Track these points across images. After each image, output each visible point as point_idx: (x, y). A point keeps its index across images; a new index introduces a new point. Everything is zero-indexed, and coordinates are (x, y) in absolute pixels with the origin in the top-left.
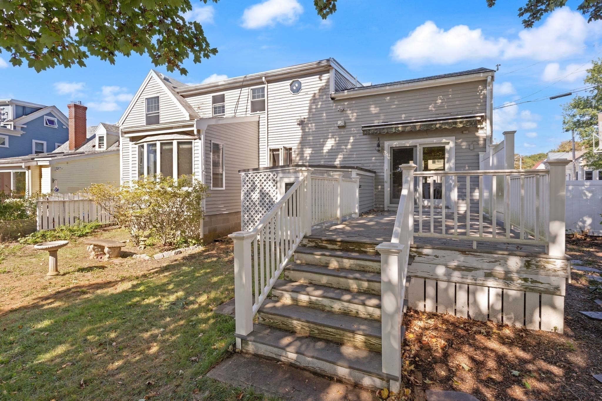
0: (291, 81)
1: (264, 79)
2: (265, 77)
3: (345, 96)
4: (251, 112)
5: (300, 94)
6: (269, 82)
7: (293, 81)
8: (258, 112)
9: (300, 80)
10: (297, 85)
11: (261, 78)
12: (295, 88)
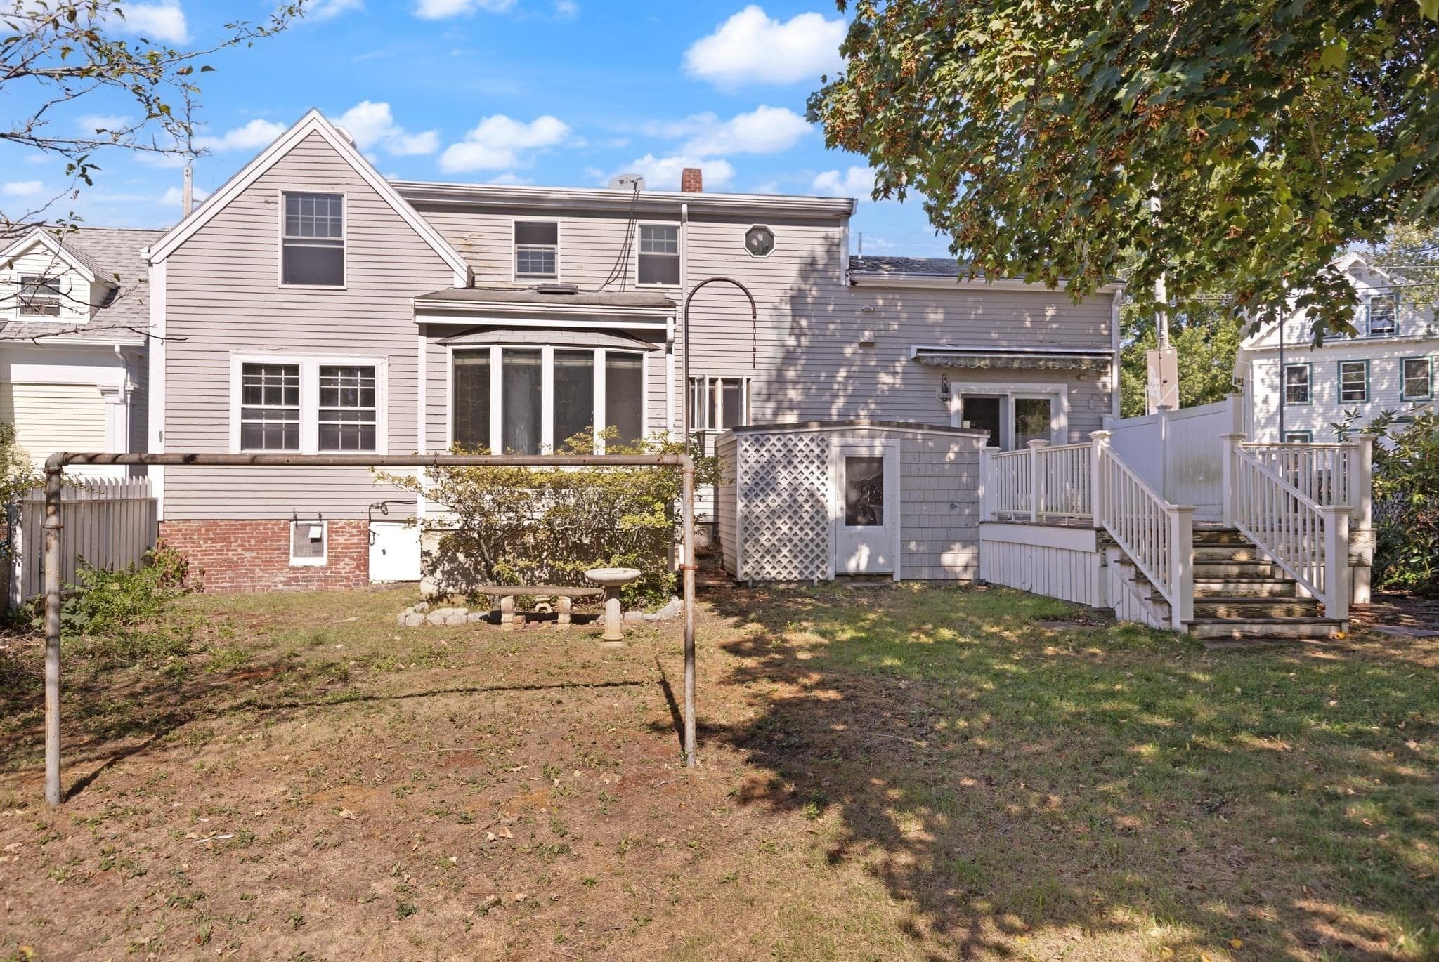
0: (750, 226)
1: (684, 209)
2: (689, 206)
3: (884, 281)
4: (641, 281)
5: (770, 260)
6: (693, 217)
7: (754, 229)
8: (659, 285)
9: (771, 228)
10: (760, 237)
11: (680, 205)
12: (755, 243)
